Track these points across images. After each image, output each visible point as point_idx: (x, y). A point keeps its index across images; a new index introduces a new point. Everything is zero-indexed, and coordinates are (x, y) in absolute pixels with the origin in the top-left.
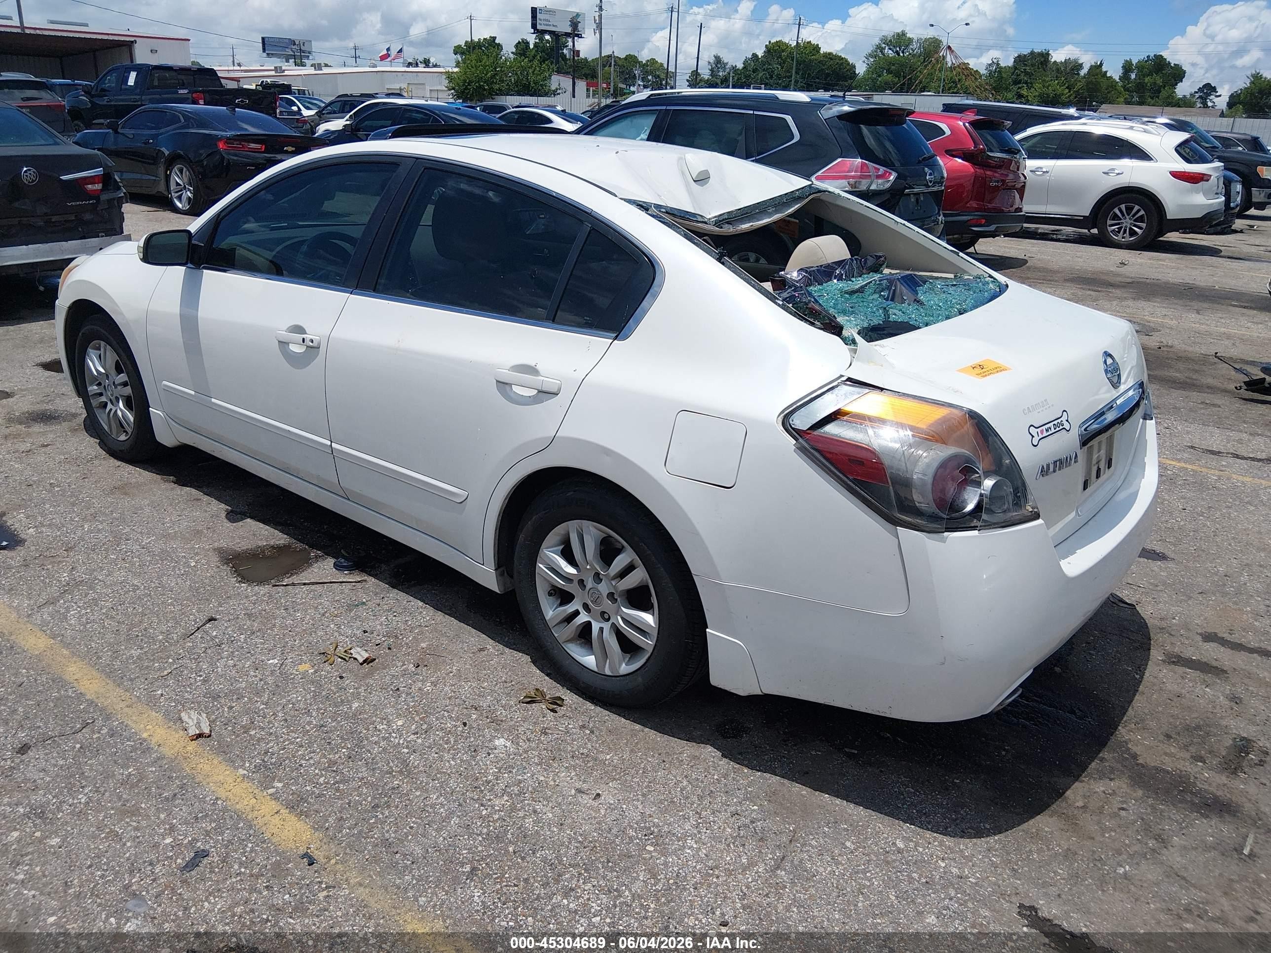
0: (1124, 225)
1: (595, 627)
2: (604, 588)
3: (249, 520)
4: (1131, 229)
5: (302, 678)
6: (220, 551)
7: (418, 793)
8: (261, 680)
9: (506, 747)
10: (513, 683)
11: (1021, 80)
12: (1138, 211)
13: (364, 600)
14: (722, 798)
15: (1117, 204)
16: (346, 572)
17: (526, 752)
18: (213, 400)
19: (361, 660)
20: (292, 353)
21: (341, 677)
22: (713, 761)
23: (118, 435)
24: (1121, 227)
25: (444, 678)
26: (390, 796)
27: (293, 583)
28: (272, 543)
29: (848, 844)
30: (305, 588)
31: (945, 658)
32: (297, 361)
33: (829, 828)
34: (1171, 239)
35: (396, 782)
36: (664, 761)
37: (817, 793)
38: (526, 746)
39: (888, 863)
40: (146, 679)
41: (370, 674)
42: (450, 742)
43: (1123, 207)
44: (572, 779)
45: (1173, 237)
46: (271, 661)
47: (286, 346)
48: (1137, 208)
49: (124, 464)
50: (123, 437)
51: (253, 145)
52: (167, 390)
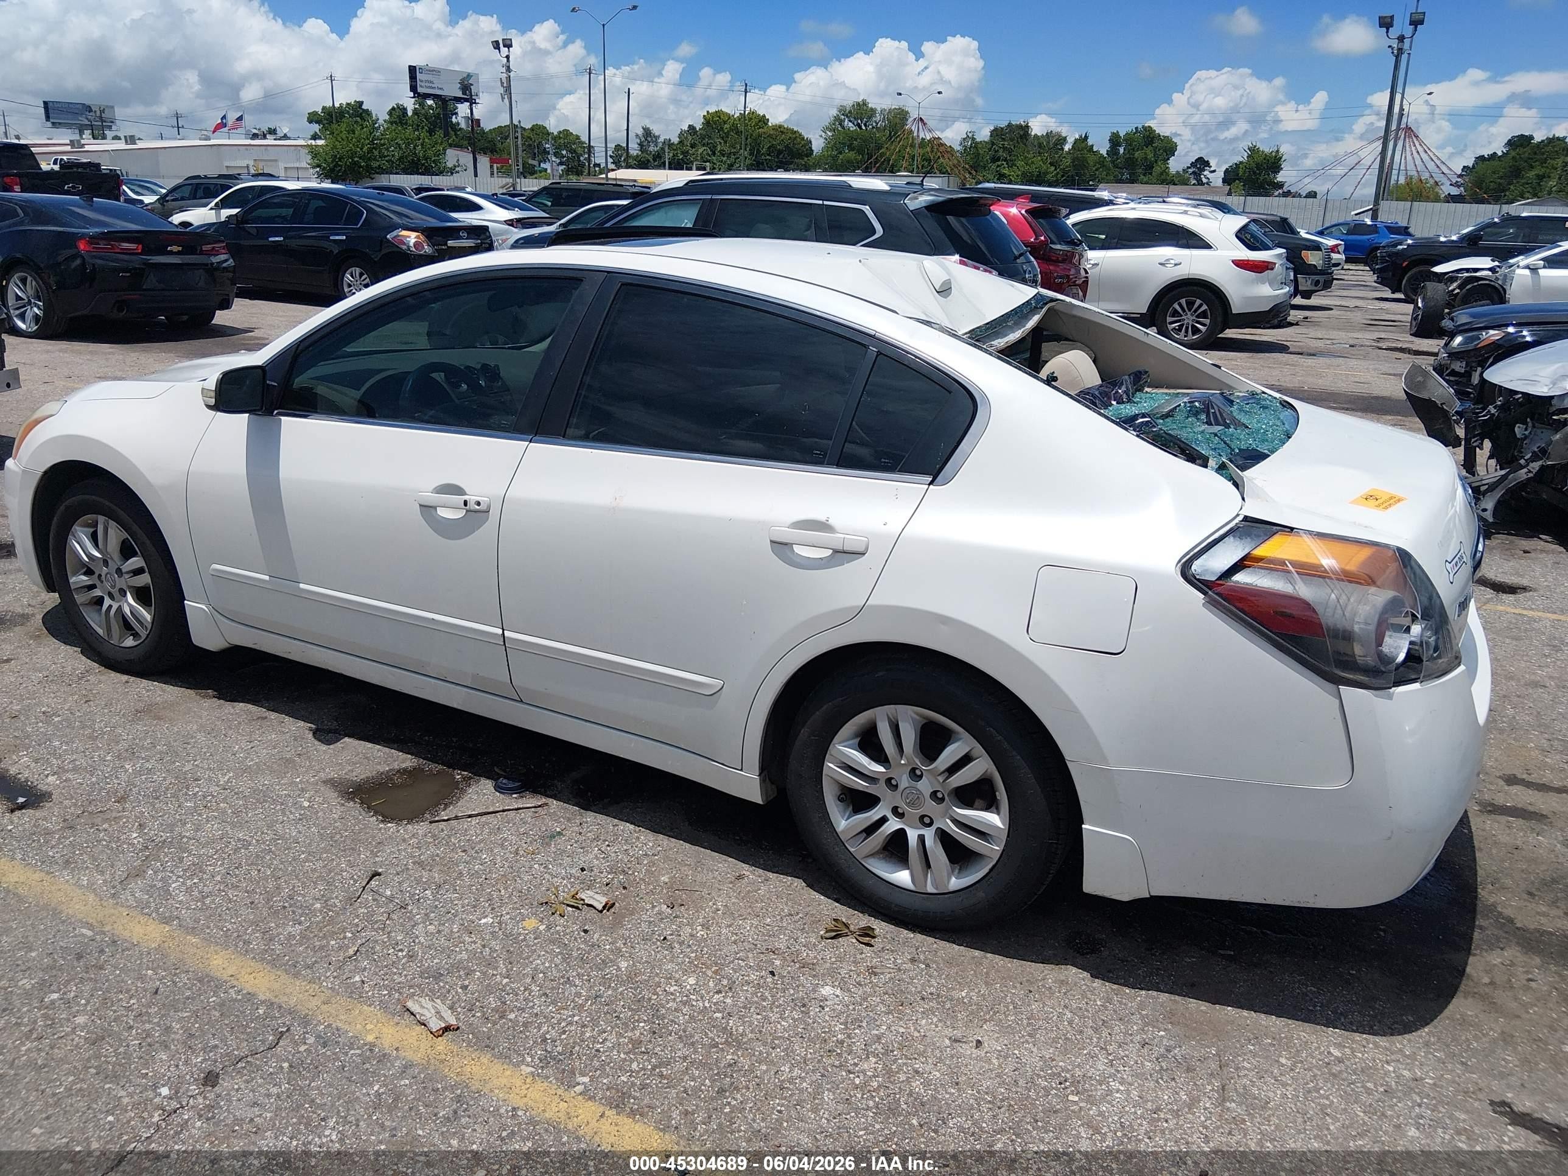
0: (1186, 322)
1: (912, 835)
2: (925, 786)
3: (346, 739)
4: (1193, 326)
5: (535, 939)
6: (331, 783)
7: (764, 1068)
8: (484, 946)
9: (837, 996)
10: (800, 915)
11: (999, 157)
12: (1200, 306)
13: (558, 830)
14: (1118, 1028)
15: (1177, 299)
16: (514, 796)
17: (865, 999)
18: (302, 586)
19: (600, 907)
20: (440, 518)
21: (586, 931)
22: (1085, 984)
23: (122, 638)
24: (1183, 325)
25: (713, 918)
26: (732, 1076)
27: (456, 816)
28: (397, 767)
29: (1283, 1061)
30: (475, 821)
31: (1392, 832)
32: (448, 530)
33: (1253, 1045)
34: (1230, 336)
35: (729, 1057)
36: (1031, 992)
37: (1217, 1007)
38: (860, 993)
39: (1335, 1076)
40: (330, 964)
41: (617, 923)
42: (767, 997)
43: (1183, 301)
44: (937, 1026)
45: (1231, 333)
46: (483, 921)
47: (432, 510)
48: (1198, 302)
49: (133, 679)
50: (130, 642)
51: (125, 245)
52: (219, 576)
